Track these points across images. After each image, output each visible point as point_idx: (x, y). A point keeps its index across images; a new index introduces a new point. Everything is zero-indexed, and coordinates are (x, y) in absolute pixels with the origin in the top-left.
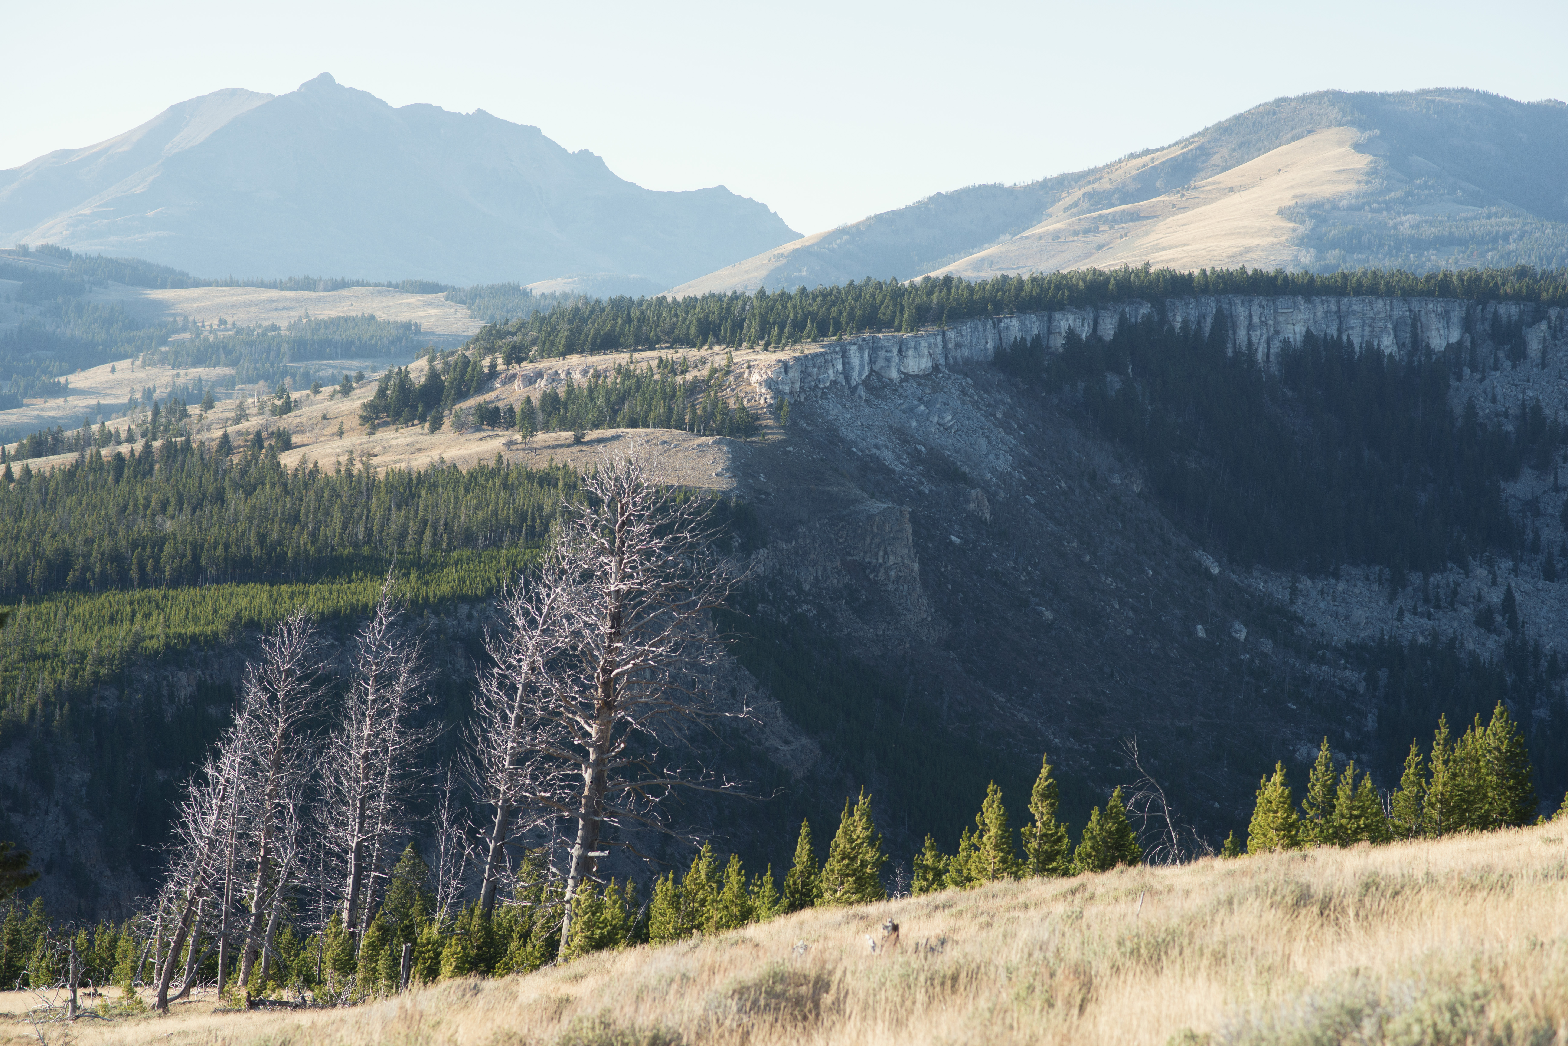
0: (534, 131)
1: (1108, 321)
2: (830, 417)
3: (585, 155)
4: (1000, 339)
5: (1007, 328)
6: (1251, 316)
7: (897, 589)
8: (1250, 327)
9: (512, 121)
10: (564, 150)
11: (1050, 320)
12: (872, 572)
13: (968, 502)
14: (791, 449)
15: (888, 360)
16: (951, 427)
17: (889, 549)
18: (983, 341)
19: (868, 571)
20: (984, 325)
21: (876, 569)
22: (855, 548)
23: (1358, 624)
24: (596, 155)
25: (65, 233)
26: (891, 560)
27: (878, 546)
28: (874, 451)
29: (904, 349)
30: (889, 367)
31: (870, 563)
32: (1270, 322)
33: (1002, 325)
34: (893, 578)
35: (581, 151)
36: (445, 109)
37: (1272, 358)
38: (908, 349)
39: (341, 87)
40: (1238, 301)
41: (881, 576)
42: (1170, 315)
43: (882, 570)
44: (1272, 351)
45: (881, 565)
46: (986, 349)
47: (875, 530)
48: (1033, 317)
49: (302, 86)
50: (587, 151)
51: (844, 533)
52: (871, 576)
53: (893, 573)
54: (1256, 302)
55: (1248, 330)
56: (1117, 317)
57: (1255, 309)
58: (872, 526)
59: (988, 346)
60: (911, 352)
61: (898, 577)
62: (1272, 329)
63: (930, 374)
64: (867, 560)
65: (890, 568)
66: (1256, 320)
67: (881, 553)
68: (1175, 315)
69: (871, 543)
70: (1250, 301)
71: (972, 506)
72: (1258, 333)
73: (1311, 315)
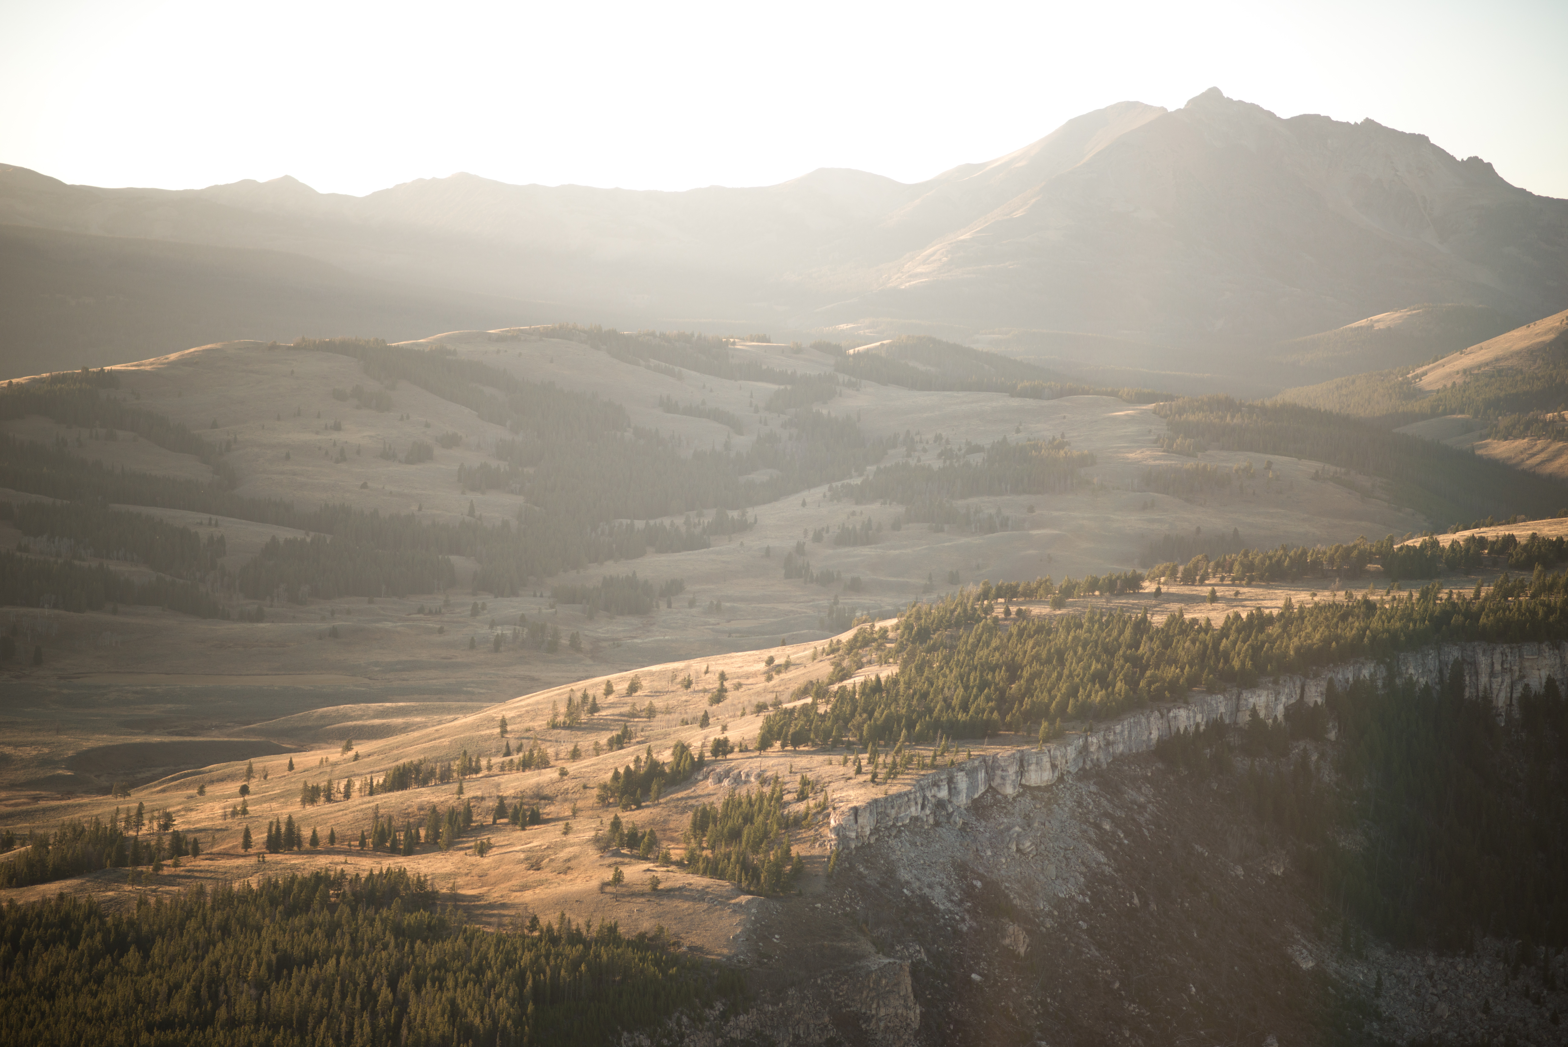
0: (1422, 140)
1: (1313, 689)
2: (894, 857)
3: (1475, 161)
4: (1170, 727)
5: (1175, 717)
6: (1493, 664)
7: (884, 1038)
8: (1492, 674)
9: (1400, 130)
10: (1453, 158)
11: (1238, 698)
12: (865, 1022)
13: (1003, 937)
14: (819, 905)
15: (1003, 778)
16: (1029, 853)
17: (881, 1003)
18: (1147, 733)
19: (861, 1022)
20: (1148, 718)
21: (868, 1020)
22: (853, 1000)
23: (1441, 1017)
24: (1486, 161)
25: (945, 259)
26: (882, 1012)
27: (872, 999)
28: (926, 890)
29: (1025, 764)
30: (1004, 784)
31: (865, 1014)
32: (1516, 668)
33: (1171, 714)
34: (881, 1028)
35: (1470, 158)
36: (1334, 118)
37: (1514, 702)
38: (1029, 765)
39: (1230, 100)
40: (1480, 651)
41: (873, 1025)
42: (1403, 668)
43: (874, 1021)
44: (1515, 695)
45: (873, 1016)
46: (1149, 739)
47: (871, 985)
48: (1220, 697)
49: (1189, 102)
50: (1476, 158)
51: (845, 987)
52: (863, 1026)
53: (882, 1024)
54: (1498, 651)
55: (1490, 677)
56: (1324, 684)
57: (1497, 657)
58: (869, 981)
59: (1152, 736)
60: (1033, 767)
61: (887, 1027)
62: (1517, 674)
63: (1052, 785)
64: (863, 1011)
65: (880, 1020)
66: (1498, 667)
67: (874, 1006)
68: (1407, 669)
69: (867, 997)
70: (1494, 649)
71: (1007, 941)
72: (1500, 679)
73: (1558, 661)
